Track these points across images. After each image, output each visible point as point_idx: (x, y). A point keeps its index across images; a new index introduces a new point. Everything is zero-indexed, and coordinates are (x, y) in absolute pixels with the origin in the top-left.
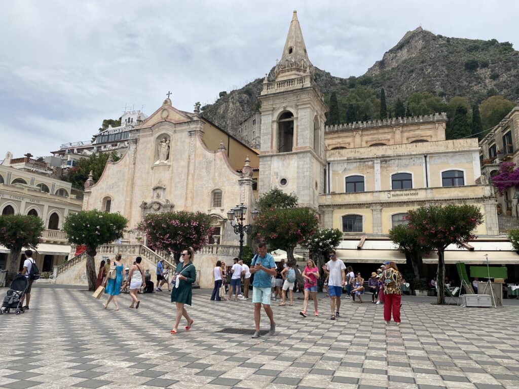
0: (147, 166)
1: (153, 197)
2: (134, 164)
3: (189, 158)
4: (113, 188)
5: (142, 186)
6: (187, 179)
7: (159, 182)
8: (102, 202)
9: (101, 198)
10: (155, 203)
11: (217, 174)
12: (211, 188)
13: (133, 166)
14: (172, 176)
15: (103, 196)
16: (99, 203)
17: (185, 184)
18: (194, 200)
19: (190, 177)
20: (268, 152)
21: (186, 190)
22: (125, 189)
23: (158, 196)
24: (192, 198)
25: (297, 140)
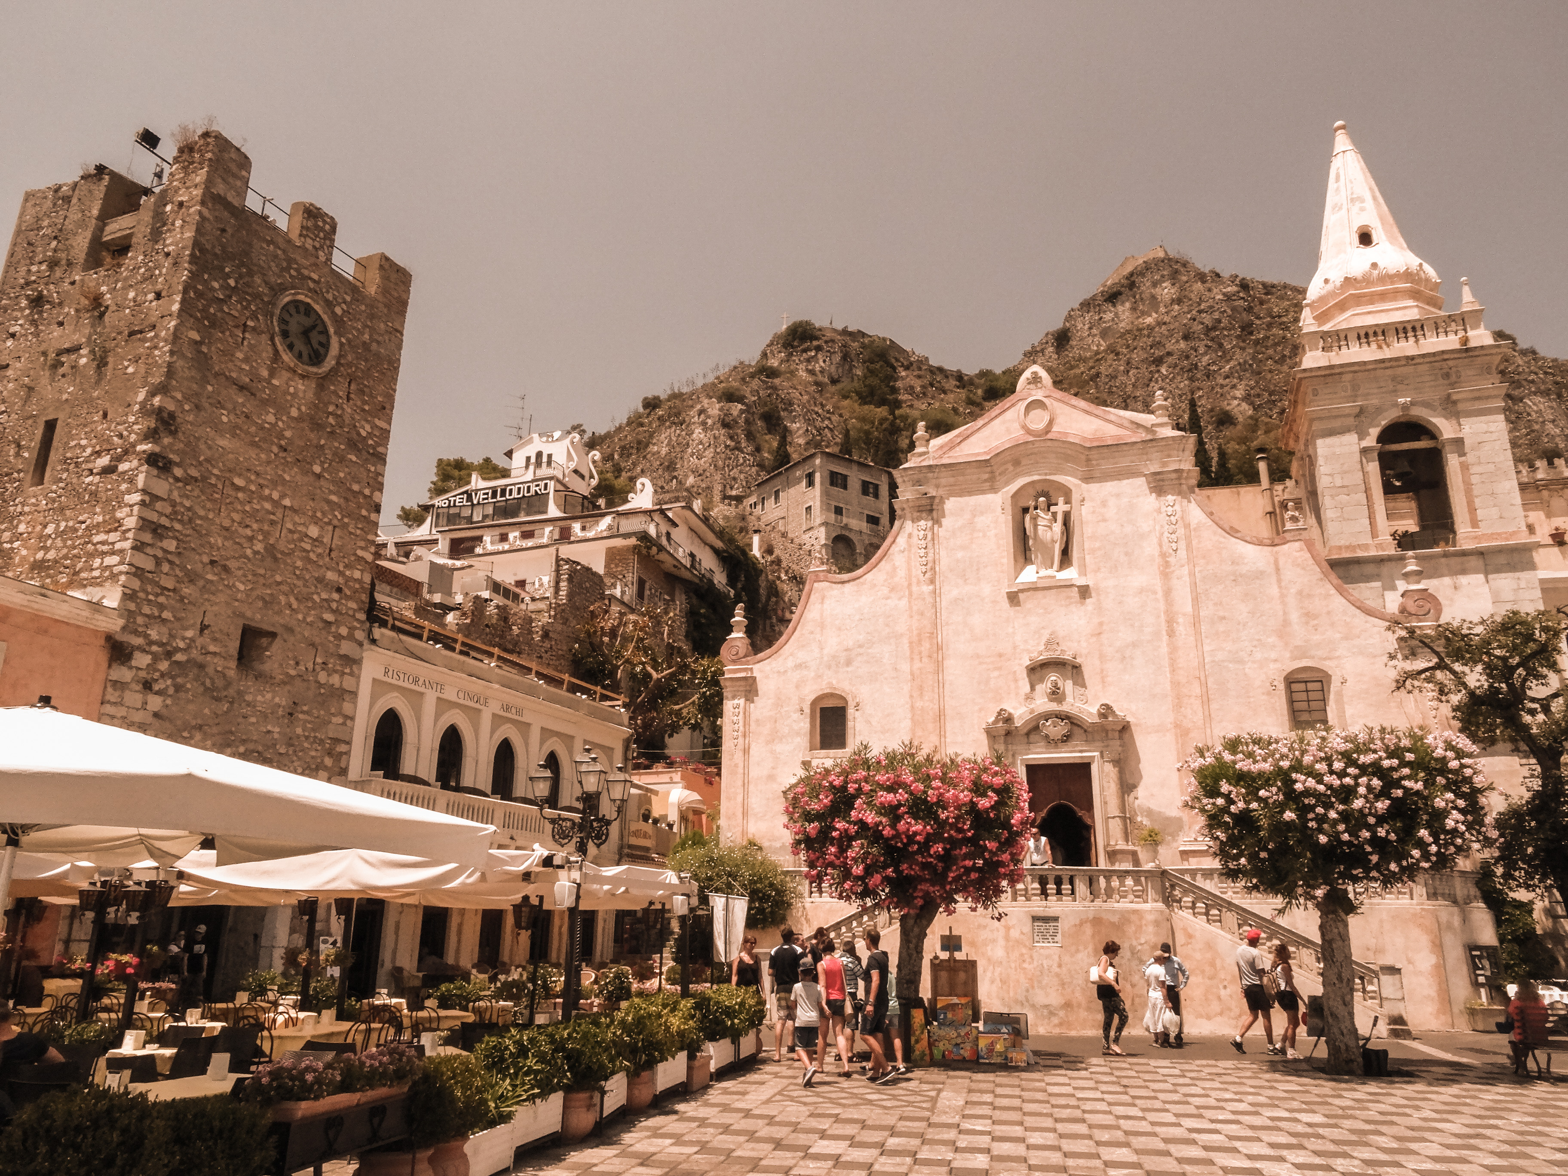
0: (986, 589)
1: (1029, 698)
2: (932, 581)
3: (1167, 564)
4: (849, 663)
5: (978, 656)
6: (1171, 633)
7: (1048, 643)
8: (807, 711)
9: (802, 700)
10: (1047, 716)
11: (1294, 616)
12: (1278, 665)
13: (927, 589)
14: (1101, 624)
15: (811, 693)
16: (796, 716)
17: (1164, 649)
18: (1214, 706)
19: (1182, 628)
20: (1366, 547)
21: (1173, 671)
22: (905, 667)
23: (1056, 694)
24: (1206, 700)
25: (1472, 510)
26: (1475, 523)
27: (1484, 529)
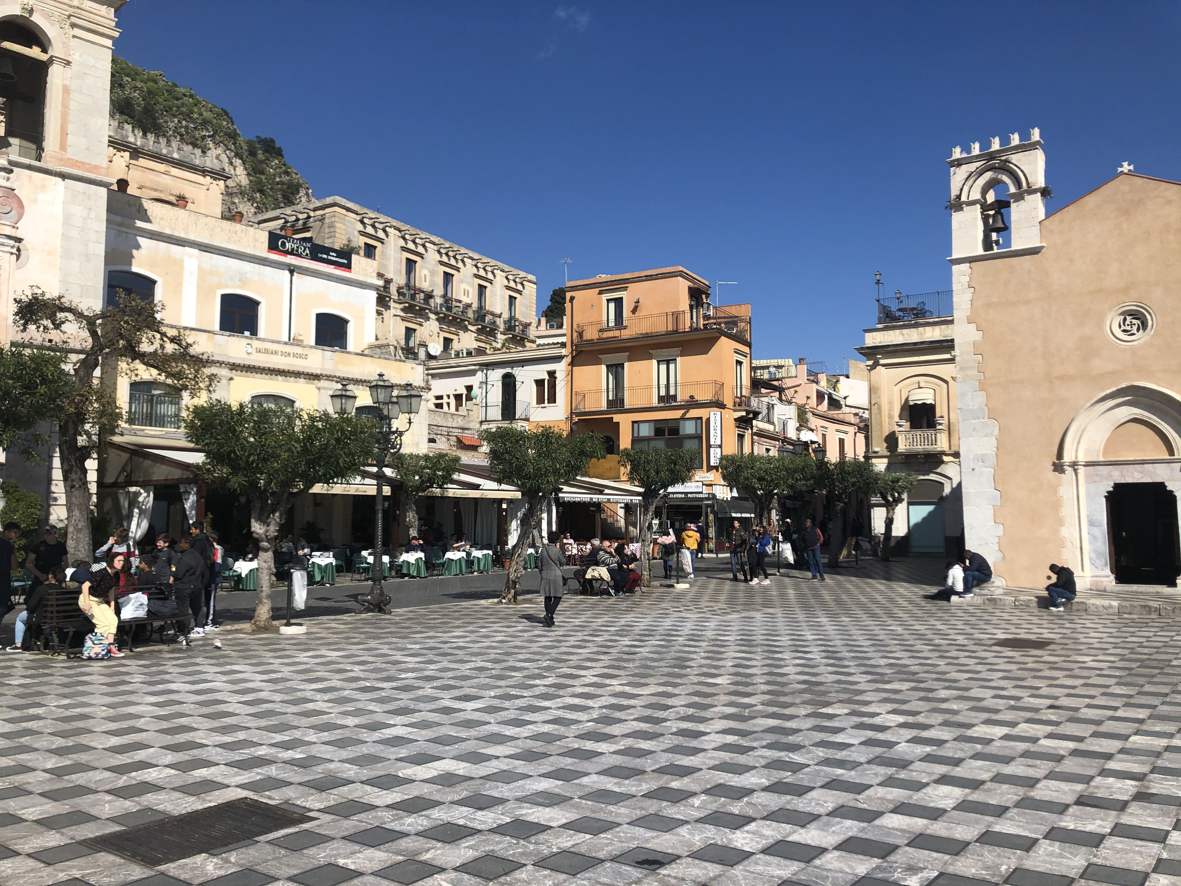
25: (64, 133)
26: (63, 146)
27: (70, 154)
